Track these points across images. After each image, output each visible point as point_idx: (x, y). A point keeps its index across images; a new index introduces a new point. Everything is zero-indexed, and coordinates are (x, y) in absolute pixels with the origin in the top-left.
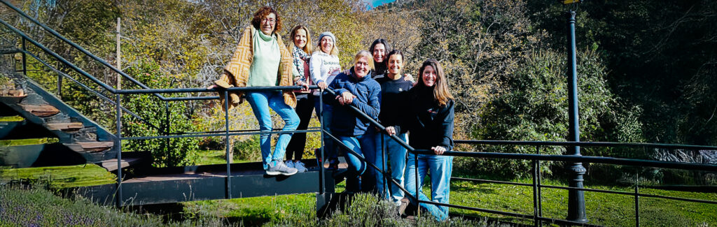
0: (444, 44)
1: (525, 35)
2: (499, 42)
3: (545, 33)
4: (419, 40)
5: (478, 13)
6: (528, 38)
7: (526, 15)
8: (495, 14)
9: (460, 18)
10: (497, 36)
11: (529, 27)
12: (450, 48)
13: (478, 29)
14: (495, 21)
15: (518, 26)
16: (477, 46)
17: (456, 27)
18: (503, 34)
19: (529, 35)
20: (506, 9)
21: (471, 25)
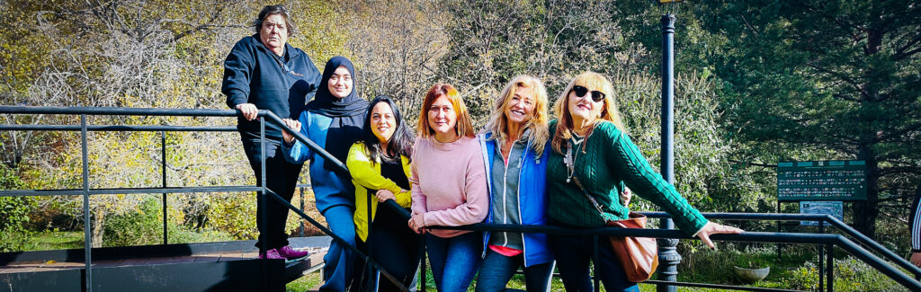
0: (487, 59)
1: (611, 50)
3: (642, 50)
4: (445, 50)
5: (542, 9)
6: (616, 55)
7: (614, 19)
8: (567, 14)
9: (513, 16)
10: (569, 48)
11: (620, 38)
12: (496, 67)
13: (541, 37)
14: (567, 26)
15: (602, 36)
16: (538, 64)
18: (579, 46)
19: (617, 51)
20: (584, 6)
21: (530, 29)
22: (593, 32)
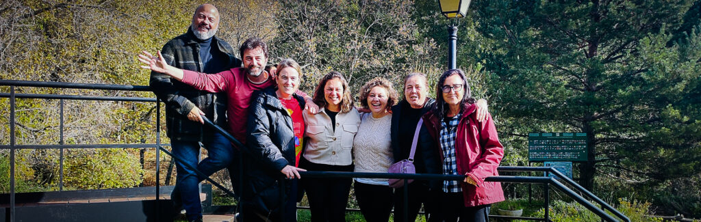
0: (311, 44)
1: (410, 43)
2: (380, 48)
3: (433, 44)
4: (275, 34)
5: (356, 7)
6: (413, 47)
7: (412, 18)
8: (376, 11)
9: (333, 11)
10: (378, 40)
11: (416, 33)
12: (318, 50)
13: (355, 29)
14: (376, 21)
15: (403, 30)
16: (353, 50)
17: (326, 22)
18: (385, 38)
19: (415, 44)
20: (389, 7)
21: (347, 22)
22: (397, 27)
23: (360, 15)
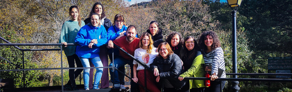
0: (168, 26)
1: (208, 23)
2: (195, 26)
3: (218, 22)
5: (185, 10)
8: (193, 11)
12: (171, 29)
13: (185, 19)
14: (194, 15)
15: (205, 18)
17: (173, 17)
18: (197, 22)
19: (210, 23)
20: (199, 9)
21: (181, 17)
22: (202, 17)
23: (187, 13)
